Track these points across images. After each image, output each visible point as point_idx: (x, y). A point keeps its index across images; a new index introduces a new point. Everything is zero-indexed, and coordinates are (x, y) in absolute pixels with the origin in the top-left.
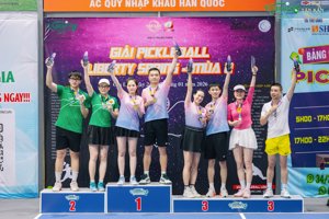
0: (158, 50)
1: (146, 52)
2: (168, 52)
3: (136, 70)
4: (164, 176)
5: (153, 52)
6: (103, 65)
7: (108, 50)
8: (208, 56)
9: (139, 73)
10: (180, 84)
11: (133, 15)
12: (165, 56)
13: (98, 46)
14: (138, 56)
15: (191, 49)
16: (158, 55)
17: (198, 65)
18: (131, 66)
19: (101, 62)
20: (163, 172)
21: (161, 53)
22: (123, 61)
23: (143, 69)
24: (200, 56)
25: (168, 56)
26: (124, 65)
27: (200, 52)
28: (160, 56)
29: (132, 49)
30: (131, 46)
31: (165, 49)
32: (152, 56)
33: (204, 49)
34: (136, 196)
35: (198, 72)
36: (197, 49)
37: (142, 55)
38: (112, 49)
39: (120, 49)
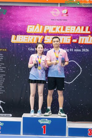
0: (58, 28)
1: (50, 29)
2: (64, 29)
3: (44, 40)
4: (61, 111)
5: (54, 29)
6: (22, 36)
7: (26, 27)
8: (89, 32)
9: (45, 42)
10: (71, 50)
11: (42, 5)
12: (62, 31)
13: (19, 24)
14: (45, 31)
15: (79, 27)
16: (57, 31)
17: (83, 38)
18: (40, 38)
19: (21, 34)
20: (61, 108)
21: (60, 29)
22: (35, 34)
23: (48, 40)
24: (84, 32)
25: (64, 32)
26: (36, 37)
27: (84, 30)
28: (59, 32)
29: (41, 27)
30: (41, 24)
31: (62, 27)
32: (54, 32)
33: (87, 28)
34: (43, 124)
35: (82, 42)
36: (83, 27)
37: (48, 31)
38: (29, 26)
39: (34, 26)
